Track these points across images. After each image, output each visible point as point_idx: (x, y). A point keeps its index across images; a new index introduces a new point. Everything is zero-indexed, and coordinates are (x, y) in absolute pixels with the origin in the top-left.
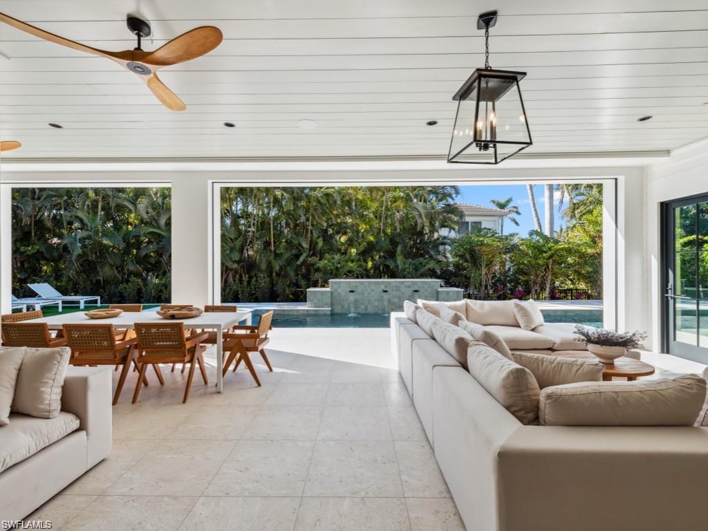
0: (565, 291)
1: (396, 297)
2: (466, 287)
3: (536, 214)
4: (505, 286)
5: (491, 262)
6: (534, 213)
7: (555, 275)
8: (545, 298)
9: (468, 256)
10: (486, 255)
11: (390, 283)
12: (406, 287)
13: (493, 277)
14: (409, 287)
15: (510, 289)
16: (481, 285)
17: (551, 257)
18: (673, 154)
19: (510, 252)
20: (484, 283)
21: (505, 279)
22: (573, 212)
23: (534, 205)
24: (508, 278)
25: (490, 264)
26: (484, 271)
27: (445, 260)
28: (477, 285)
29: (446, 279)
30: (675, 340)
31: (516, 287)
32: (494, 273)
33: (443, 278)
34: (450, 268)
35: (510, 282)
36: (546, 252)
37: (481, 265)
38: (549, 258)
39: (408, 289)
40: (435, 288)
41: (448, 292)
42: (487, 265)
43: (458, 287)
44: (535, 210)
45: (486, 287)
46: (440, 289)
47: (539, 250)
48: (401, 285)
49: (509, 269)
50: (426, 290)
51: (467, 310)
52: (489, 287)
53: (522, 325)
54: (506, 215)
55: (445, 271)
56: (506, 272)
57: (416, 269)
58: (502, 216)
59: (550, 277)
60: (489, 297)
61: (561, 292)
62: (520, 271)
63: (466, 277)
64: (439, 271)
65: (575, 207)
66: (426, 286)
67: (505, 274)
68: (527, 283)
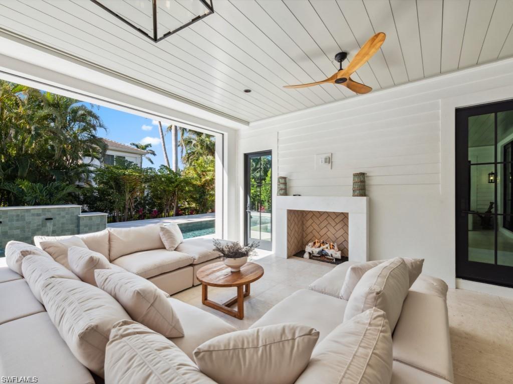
0: (185, 209)
1: (17, 228)
2: (111, 210)
3: (167, 156)
4: (144, 208)
5: (134, 189)
6: (165, 155)
7: (179, 199)
8: (173, 216)
9: (112, 183)
10: (130, 183)
11: (6, 212)
12: (33, 215)
13: (135, 201)
14: (38, 215)
15: (148, 210)
16: (124, 207)
17: (177, 186)
18: (251, 124)
19: (149, 182)
20: (127, 207)
21: (145, 203)
22: (188, 158)
23: (165, 150)
24: (147, 202)
25: (132, 191)
26: (128, 196)
27: (88, 186)
28: (122, 208)
29: (90, 204)
30: (250, 237)
31: (152, 208)
32: (136, 198)
33: (87, 203)
34: (95, 194)
35: (148, 204)
36: (173, 182)
37: (125, 192)
38: (175, 187)
39: (36, 217)
40: (75, 214)
41: (90, 218)
42: (130, 192)
43: (102, 211)
44: (166, 153)
45: (129, 209)
46: (82, 215)
47: (170, 181)
48: (26, 214)
49: (148, 195)
50: (63, 217)
51: (110, 240)
52: (132, 210)
53: (167, 247)
54: (145, 154)
55: (89, 197)
56: (145, 197)
57: (51, 195)
58: (141, 155)
59: (176, 200)
60: (132, 217)
61: (182, 210)
62: (156, 196)
63: (110, 202)
64: (82, 197)
65: (189, 155)
66: (63, 213)
67: (145, 199)
68: (160, 205)
